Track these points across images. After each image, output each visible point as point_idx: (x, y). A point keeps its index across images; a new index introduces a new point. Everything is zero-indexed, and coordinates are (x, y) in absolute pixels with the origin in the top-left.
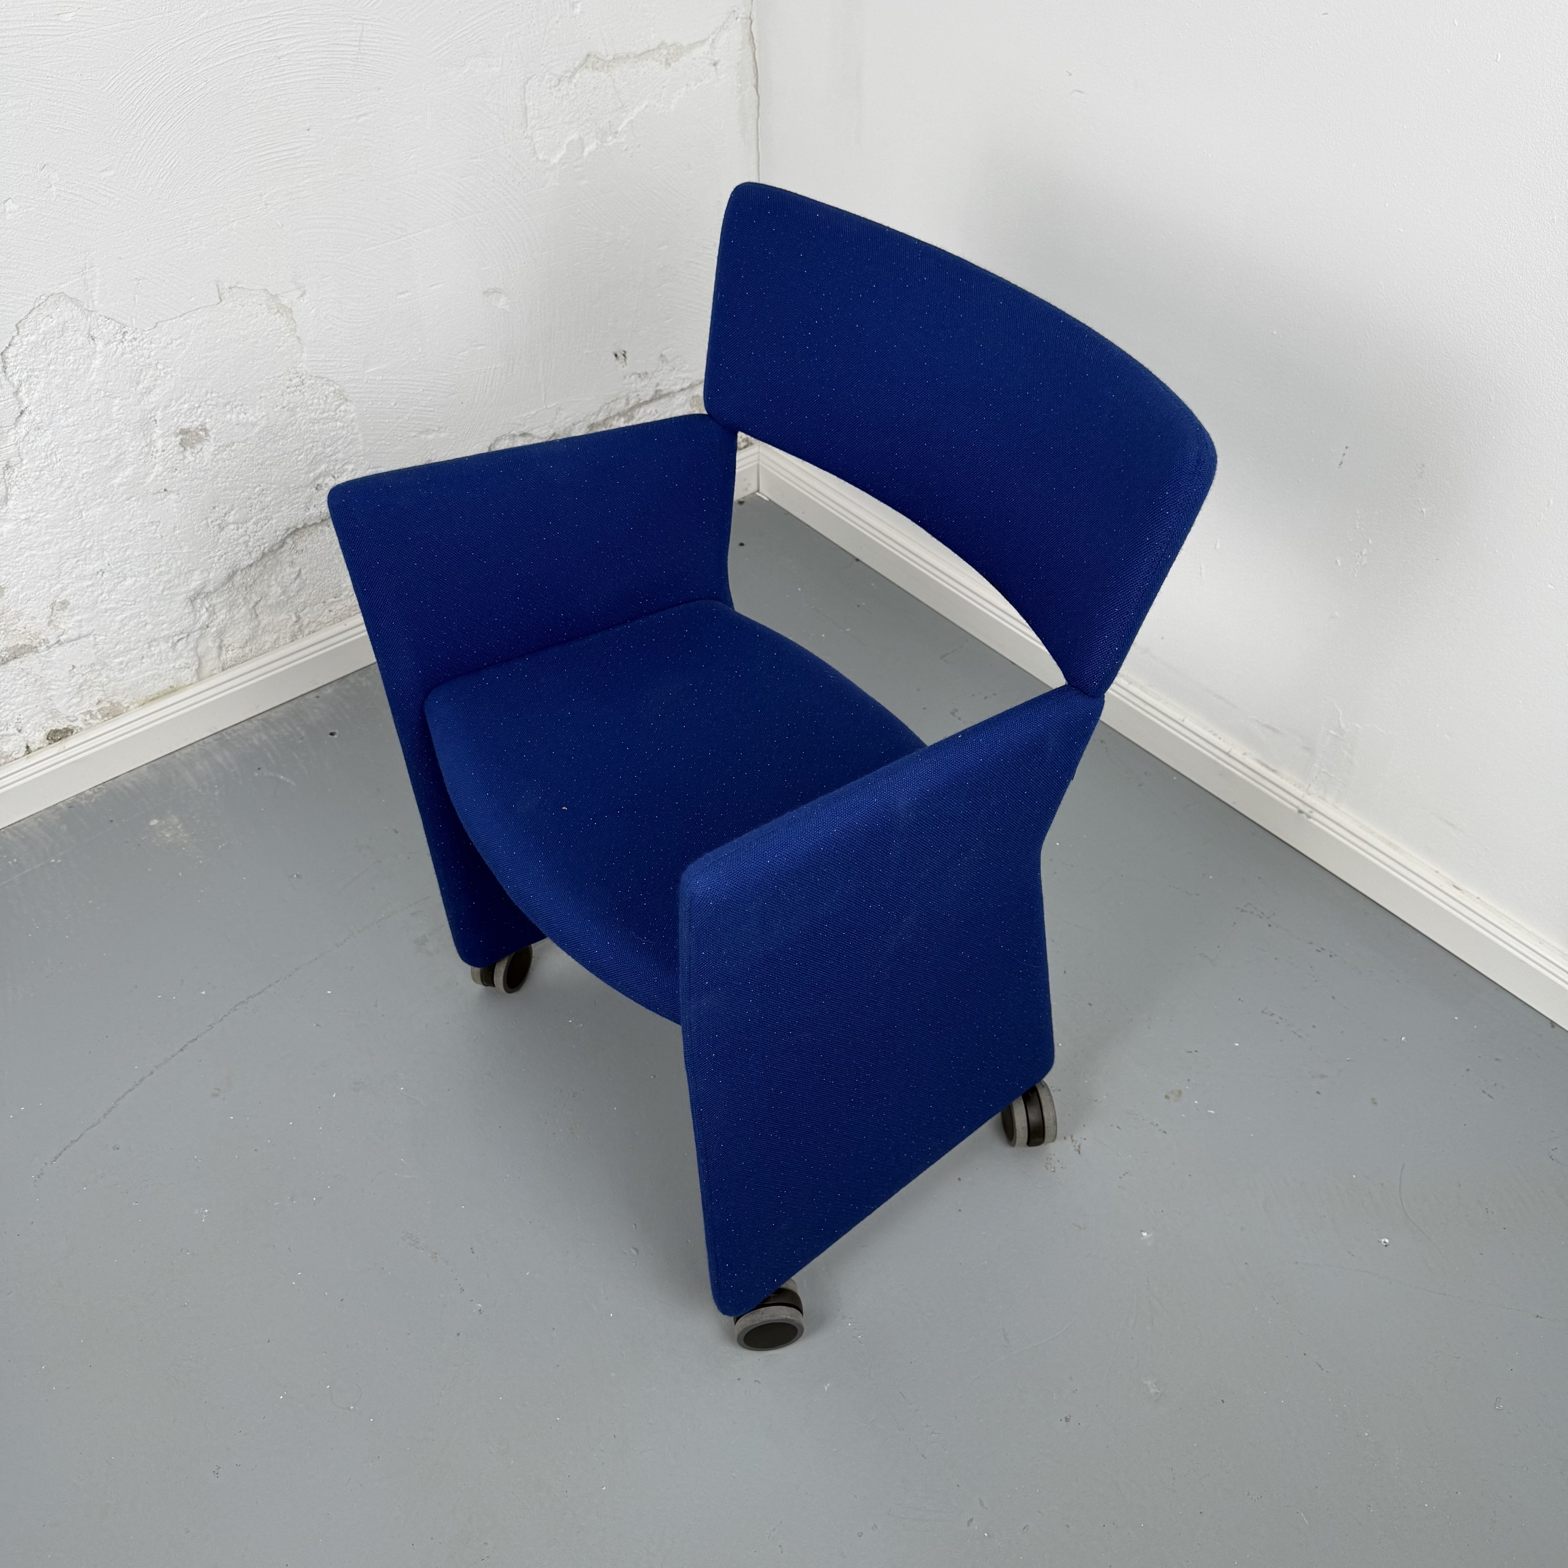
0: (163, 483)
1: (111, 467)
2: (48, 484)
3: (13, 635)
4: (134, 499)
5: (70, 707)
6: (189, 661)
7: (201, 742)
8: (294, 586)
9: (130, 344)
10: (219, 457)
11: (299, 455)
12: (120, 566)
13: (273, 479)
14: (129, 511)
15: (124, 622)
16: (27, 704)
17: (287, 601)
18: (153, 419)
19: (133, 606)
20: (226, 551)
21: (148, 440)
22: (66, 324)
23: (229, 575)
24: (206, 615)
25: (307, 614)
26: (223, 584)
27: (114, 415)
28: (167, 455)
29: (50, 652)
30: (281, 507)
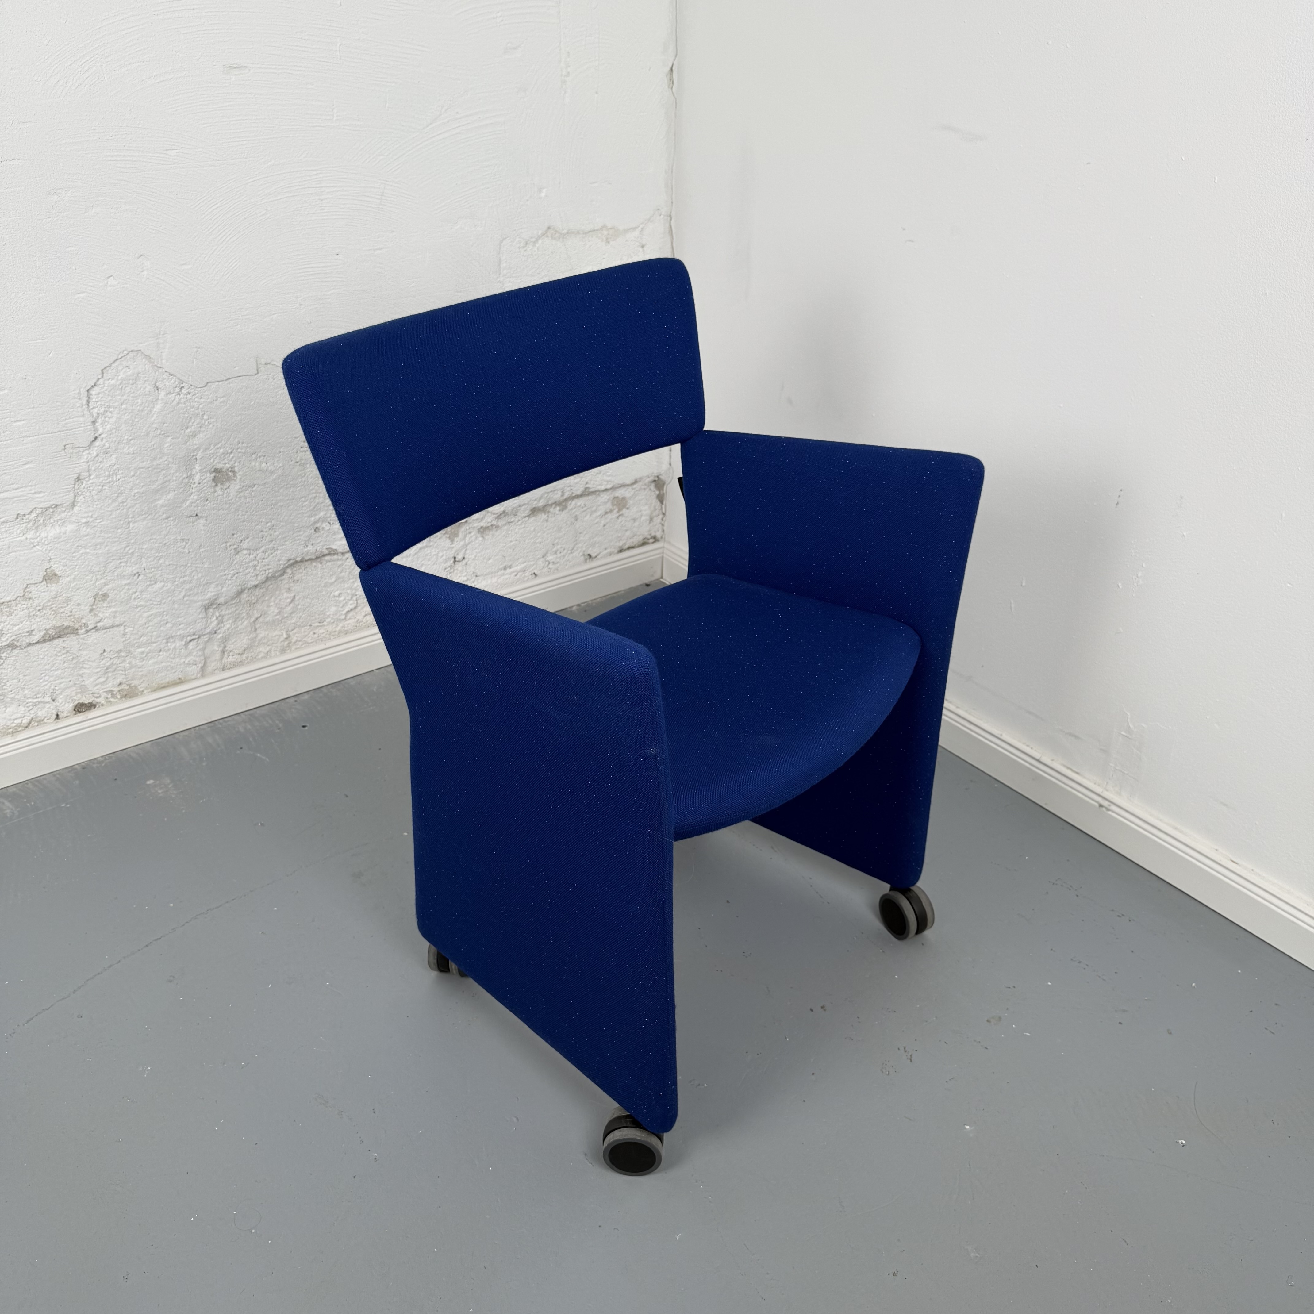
0: (196, 509)
1: (158, 491)
2: (107, 497)
3: (61, 616)
4: (171, 518)
5: (97, 685)
6: (197, 659)
7: (197, 728)
8: (289, 609)
9: (185, 396)
10: (242, 494)
11: (305, 502)
12: (153, 571)
13: (281, 519)
14: (167, 528)
15: (150, 618)
16: (62, 678)
17: (282, 619)
18: (195, 457)
19: (159, 606)
20: (238, 571)
21: (189, 473)
22: (139, 375)
23: (238, 591)
24: (216, 622)
25: (296, 633)
26: (233, 599)
27: (166, 450)
28: (202, 487)
29: (88, 635)
30: (286, 541)
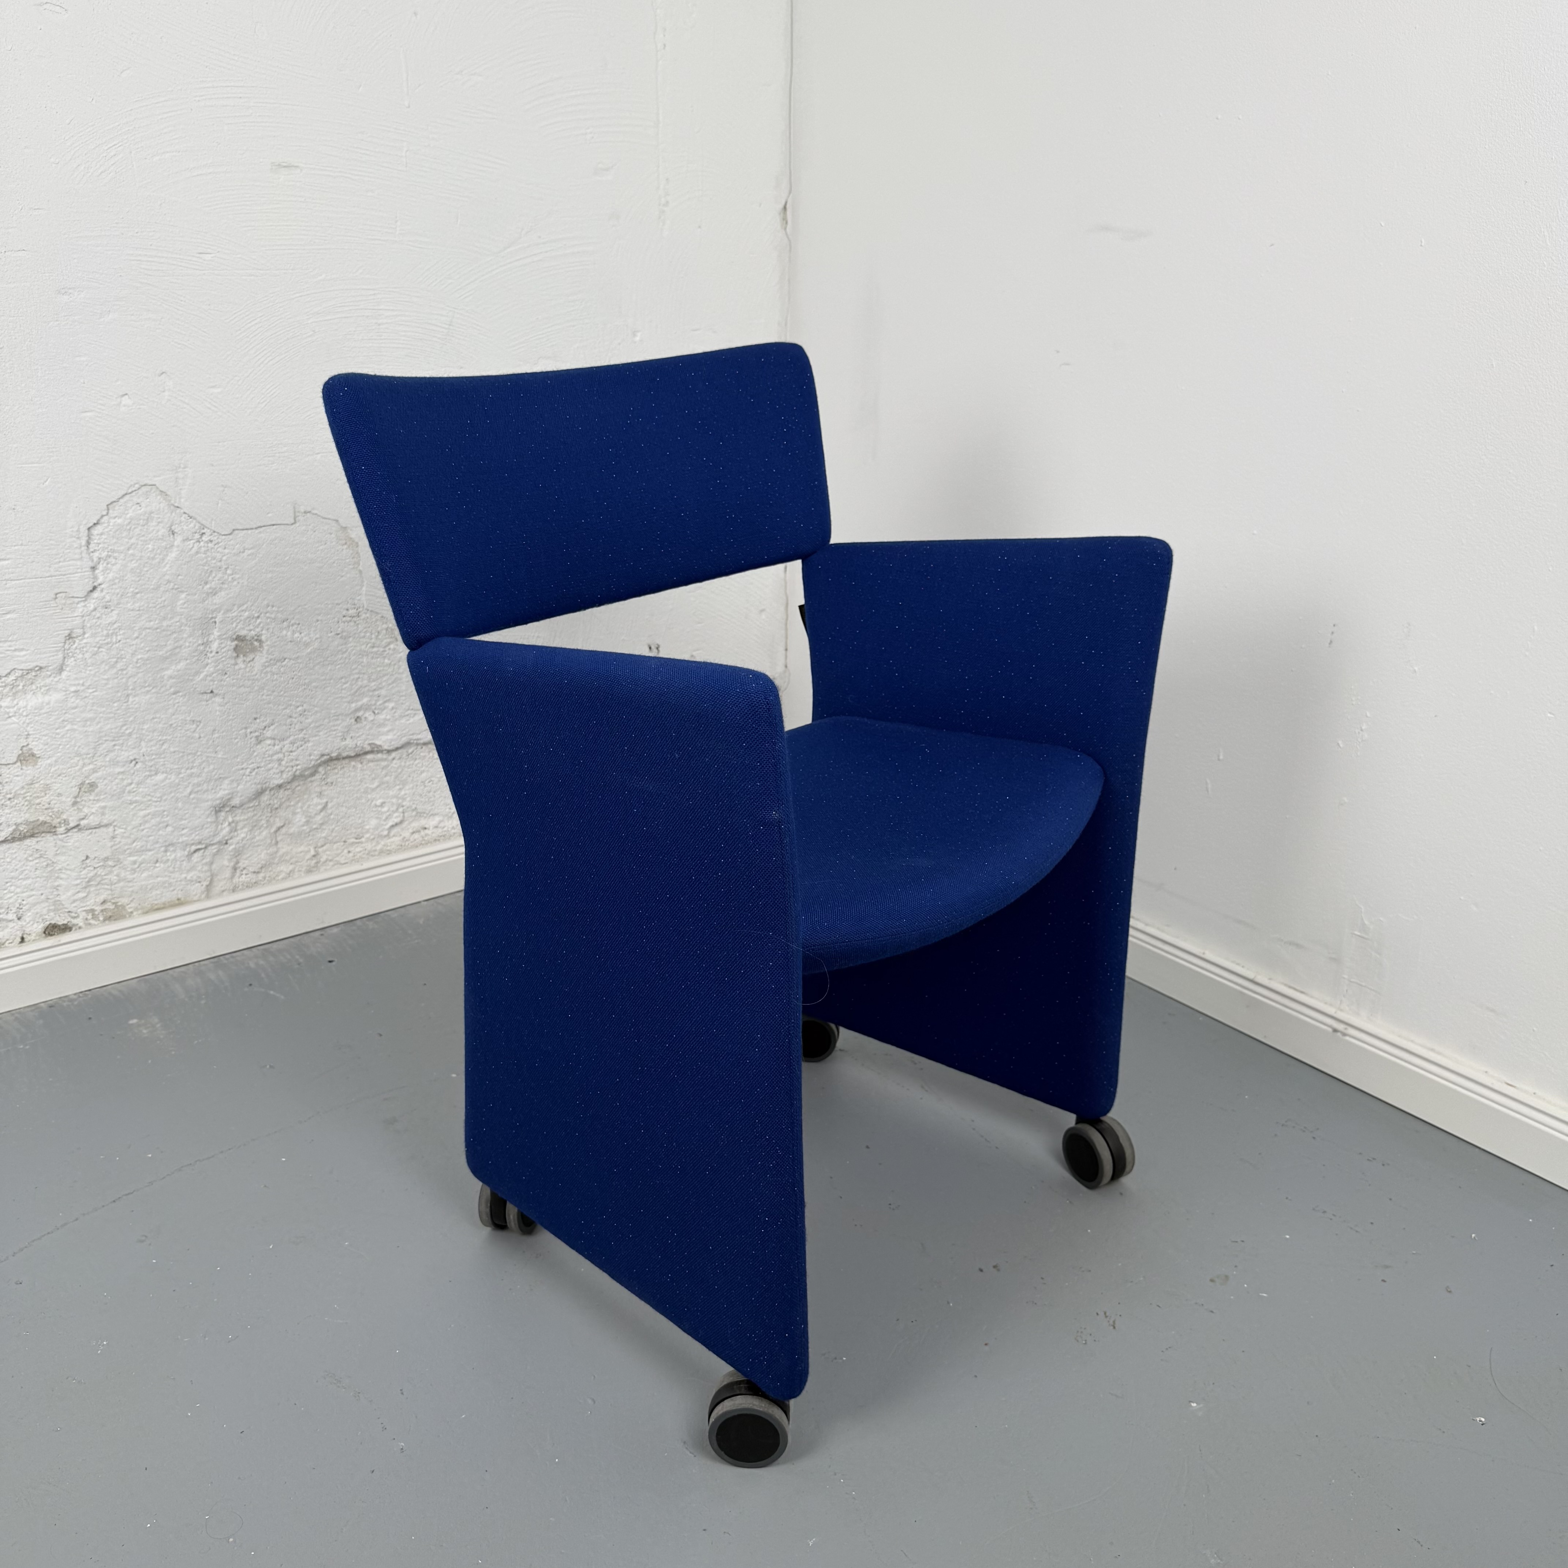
0: (211, 683)
1: (167, 658)
2: (103, 662)
3: (36, 809)
4: (181, 694)
5: (74, 901)
6: (202, 875)
7: (196, 964)
8: (319, 819)
9: (206, 545)
10: (268, 669)
11: (345, 683)
12: (154, 759)
13: (316, 702)
14: (174, 705)
15: (146, 818)
16: (32, 890)
17: (310, 832)
18: (213, 620)
19: (158, 803)
20: (258, 765)
21: (205, 639)
22: (152, 515)
23: (257, 791)
24: (227, 829)
25: (325, 851)
26: (250, 800)
27: (178, 608)
28: (220, 657)
29: (68, 836)
30: (319, 731)
